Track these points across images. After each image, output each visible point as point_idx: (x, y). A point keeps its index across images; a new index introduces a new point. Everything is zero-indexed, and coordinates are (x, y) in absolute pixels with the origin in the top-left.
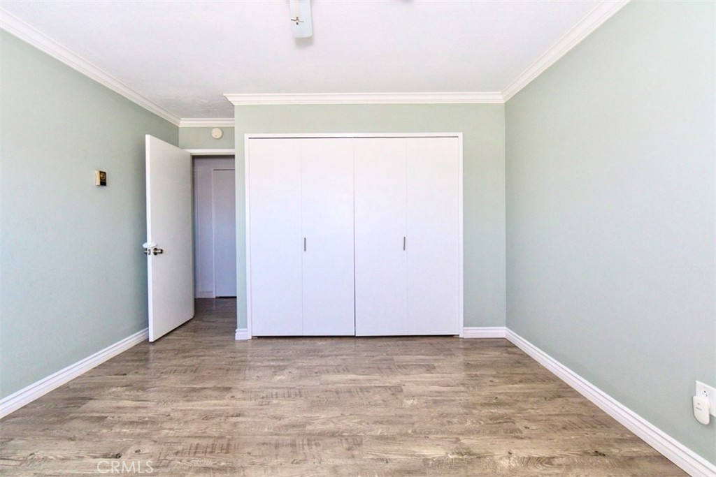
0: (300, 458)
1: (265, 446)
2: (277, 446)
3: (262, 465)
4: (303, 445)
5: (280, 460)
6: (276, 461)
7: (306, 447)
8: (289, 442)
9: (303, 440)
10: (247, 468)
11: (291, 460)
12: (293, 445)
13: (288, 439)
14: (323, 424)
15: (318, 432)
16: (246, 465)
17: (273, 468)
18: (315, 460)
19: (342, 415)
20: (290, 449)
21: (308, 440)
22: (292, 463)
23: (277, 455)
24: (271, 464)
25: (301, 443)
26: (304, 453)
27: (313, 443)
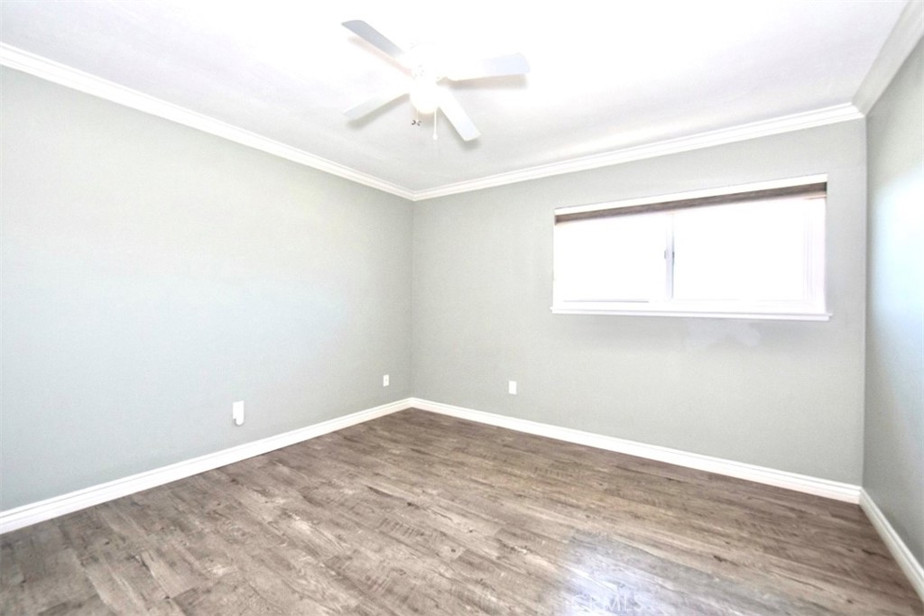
0: (395, 574)
1: (416, 607)
2: (405, 599)
3: (431, 586)
4: (380, 585)
5: (414, 582)
6: (418, 583)
7: (380, 582)
8: (389, 597)
9: (377, 590)
10: (447, 591)
11: (404, 576)
12: (390, 591)
13: (388, 601)
14: (335, 599)
15: (352, 592)
16: (446, 594)
17: (424, 578)
18: (385, 564)
19: (301, 598)
20: (397, 589)
21: (370, 587)
22: (405, 573)
23: (412, 589)
24: (424, 582)
25: (380, 589)
26: (388, 576)
27: (369, 582)
